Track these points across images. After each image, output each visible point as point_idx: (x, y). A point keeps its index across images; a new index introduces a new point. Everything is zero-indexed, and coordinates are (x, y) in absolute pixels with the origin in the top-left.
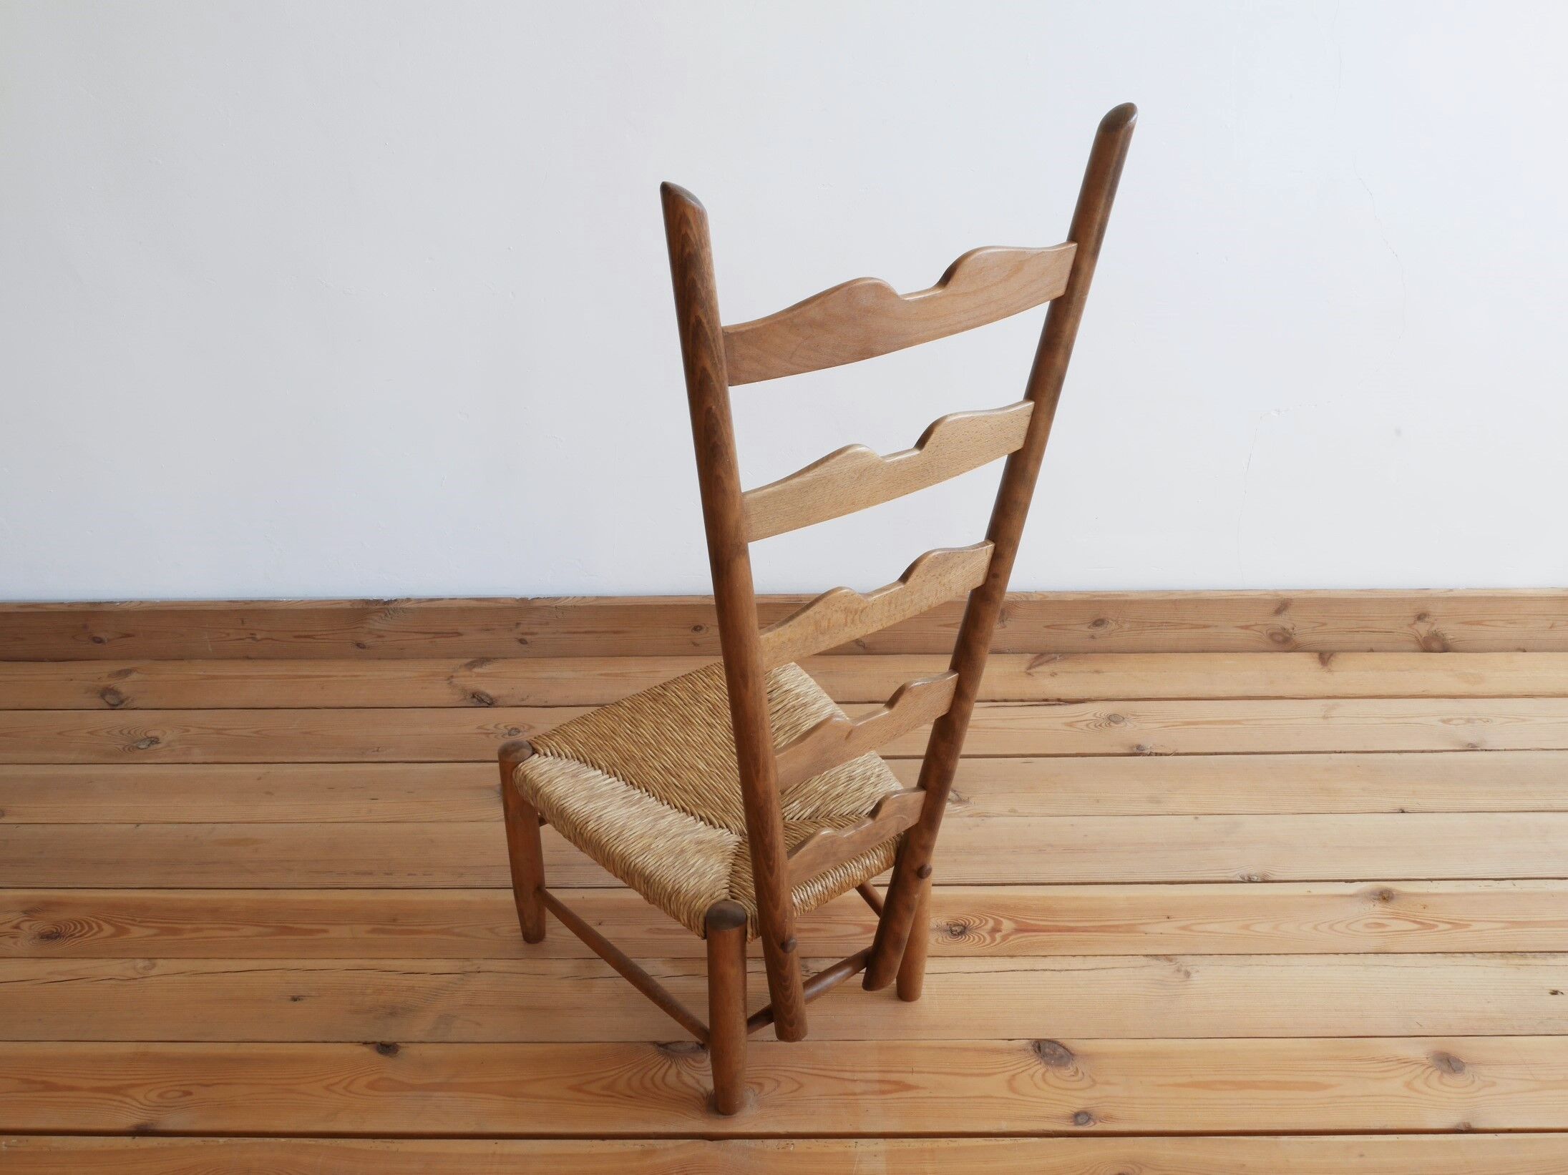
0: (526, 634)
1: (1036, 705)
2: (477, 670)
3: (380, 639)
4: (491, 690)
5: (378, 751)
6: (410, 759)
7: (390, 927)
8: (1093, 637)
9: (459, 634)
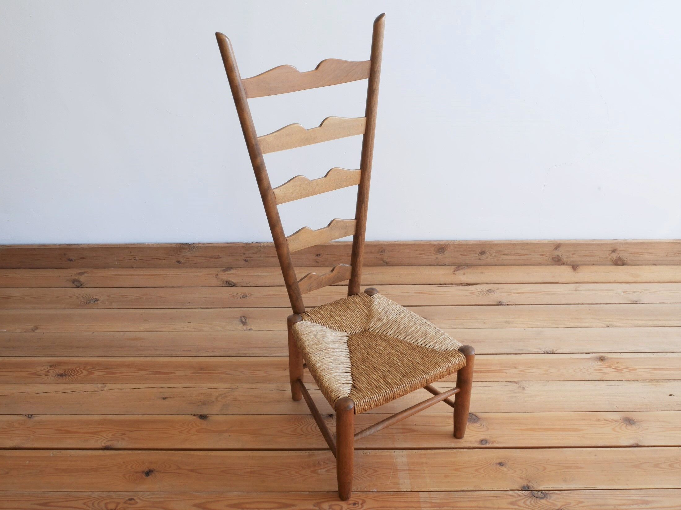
0: (248, 257)
1: (458, 286)
2: (227, 272)
3: (187, 260)
4: (233, 280)
5: (189, 304)
6: (202, 307)
7: (200, 371)
8: (480, 259)
9: (220, 258)
